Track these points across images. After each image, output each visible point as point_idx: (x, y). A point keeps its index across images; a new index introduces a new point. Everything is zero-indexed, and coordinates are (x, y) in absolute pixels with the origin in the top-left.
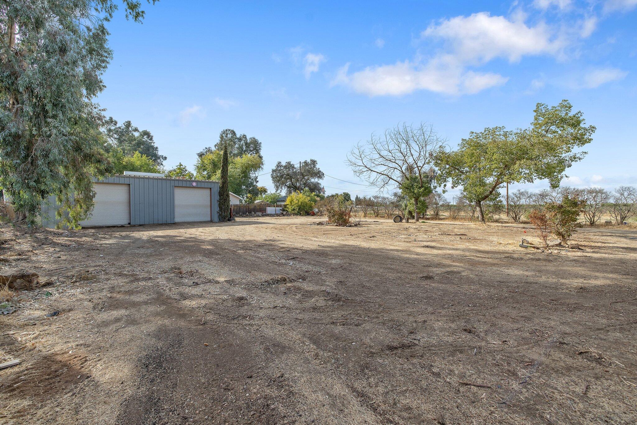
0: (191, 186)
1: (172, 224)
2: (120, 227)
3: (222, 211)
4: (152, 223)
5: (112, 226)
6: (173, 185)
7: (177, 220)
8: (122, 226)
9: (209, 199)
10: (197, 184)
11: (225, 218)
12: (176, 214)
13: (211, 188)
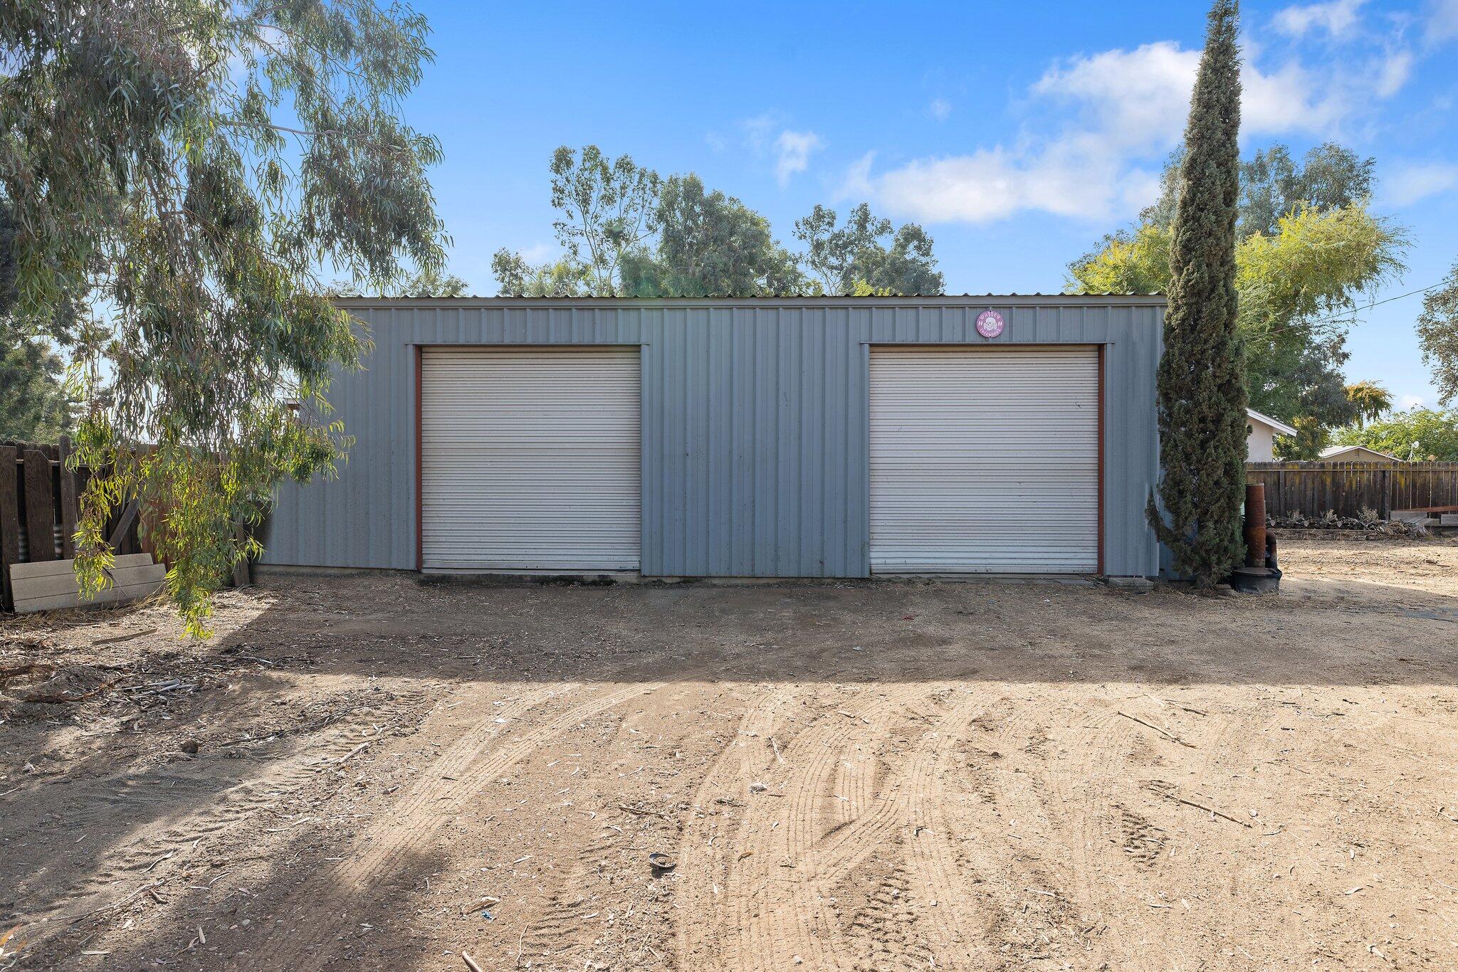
0: (971, 338)
1: (851, 580)
2: (594, 583)
3: (1187, 505)
4: (747, 572)
5: (561, 578)
6: (864, 337)
7: (883, 557)
8: (604, 582)
9: (1090, 424)
10: (1009, 325)
11: (1206, 564)
12: (881, 519)
13: (1100, 348)
